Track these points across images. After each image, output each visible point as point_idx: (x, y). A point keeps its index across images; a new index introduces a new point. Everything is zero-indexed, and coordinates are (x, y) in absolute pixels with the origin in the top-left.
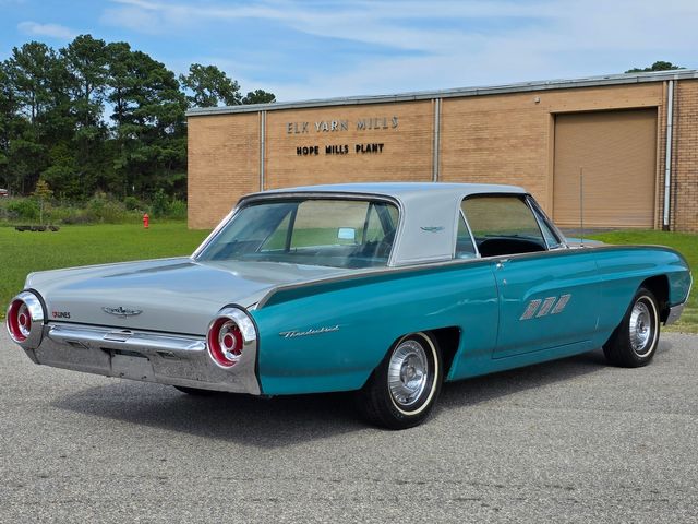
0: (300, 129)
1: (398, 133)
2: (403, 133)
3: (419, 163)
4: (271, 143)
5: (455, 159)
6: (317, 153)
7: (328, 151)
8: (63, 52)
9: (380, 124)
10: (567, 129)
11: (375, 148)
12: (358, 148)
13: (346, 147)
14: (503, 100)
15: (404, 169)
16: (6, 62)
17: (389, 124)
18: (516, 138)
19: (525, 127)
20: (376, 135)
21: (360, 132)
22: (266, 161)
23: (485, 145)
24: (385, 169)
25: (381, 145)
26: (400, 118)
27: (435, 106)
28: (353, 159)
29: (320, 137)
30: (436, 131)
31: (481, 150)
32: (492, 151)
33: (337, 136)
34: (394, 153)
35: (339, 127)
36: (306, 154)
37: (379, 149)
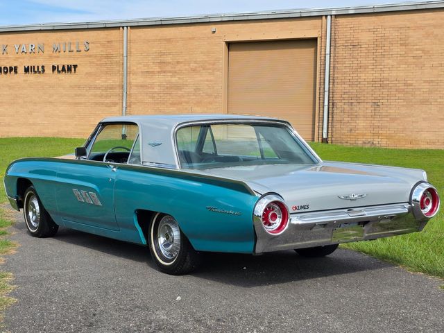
0: (0, 50)
1: (90, 56)
2: (96, 56)
3: (110, 82)
5: (142, 79)
6: (16, 72)
7: (27, 70)
9: (73, 48)
10: (237, 55)
11: (69, 69)
13: (43, 67)
14: (184, 29)
15: (96, 88)
17: (82, 48)
18: (195, 62)
19: (202, 53)
20: (70, 57)
21: (55, 54)
23: (168, 68)
24: (79, 87)
25: (75, 66)
26: (93, 43)
27: (123, 33)
28: (50, 78)
29: (19, 58)
30: (125, 55)
31: (164, 72)
32: (174, 73)
33: (35, 58)
34: (87, 73)
35: (37, 50)
36: (6, 73)
37: (73, 69)
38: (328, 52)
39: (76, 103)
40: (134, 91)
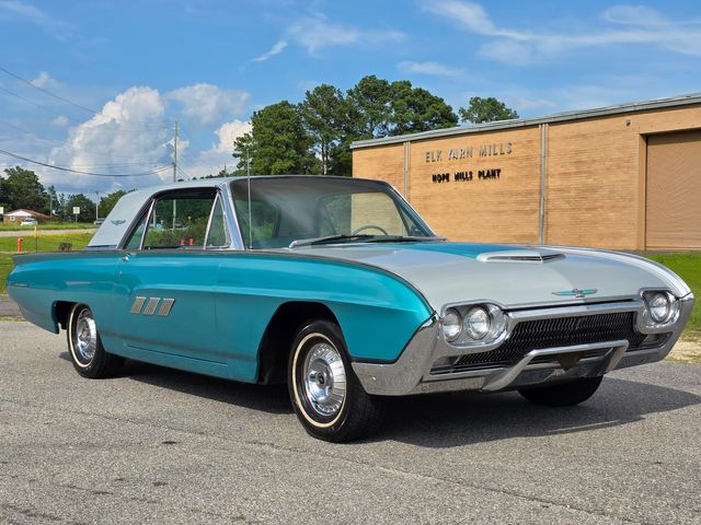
0: (435, 158)
1: (512, 158)
2: (517, 158)
3: (530, 187)
4: (413, 170)
5: (559, 182)
6: (448, 180)
7: (457, 177)
8: (350, 93)
9: (498, 151)
10: (655, 149)
11: (494, 174)
12: (480, 174)
13: (471, 173)
14: (599, 122)
15: (517, 194)
16: (300, 104)
17: (505, 150)
18: (611, 160)
19: (617, 148)
20: (495, 160)
21: (483, 158)
22: (409, 188)
23: (585, 168)
24: (502, 193)
25: (499, 171)
26: (514, 143)
27: (541, 130)
28: (477, 184)
29: (450, 164)
30: (543, 155)
31: (580, 172)
32: (590, 174)
33: (464, 163)
34: (509, 178)
35: (466, 154)
36: (439, 181)
37: (497, 174)
39: (499, 212)
40: (550, 196)
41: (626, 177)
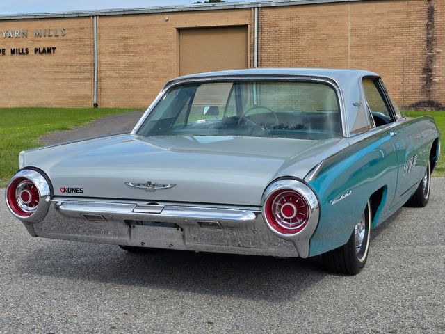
1: (67, 40)
2: (71, 40)
3: (83, 61)
5: (109, 59)
6: (4, 54)
7: (13, 52)
9: (52, 33)
10: (188, 39)
11: (49, 51)
12: (36, 50)
13: (27, 49)
14: (143, 18)
15: (71, 66)
17: (60, 33)
18: (153, 44)
19: (158, 37)
20: (49, 41)
21: (38, 39)
23: (131, 49)
24: (57, 66)
25: (54, 49)
26: (68, 29)
27: (93, 21)
28: (33, 58)
29: (6, 42)
30: (95, 39)
31: (128, 52)
32: (136, 53)
33: (20, 42)
34: (64, 54)
35: (21, 35)
37: (52, 51)
38: (256, 36)
39: (55, 79)
40: (103, 68)
41: (165, 57)
